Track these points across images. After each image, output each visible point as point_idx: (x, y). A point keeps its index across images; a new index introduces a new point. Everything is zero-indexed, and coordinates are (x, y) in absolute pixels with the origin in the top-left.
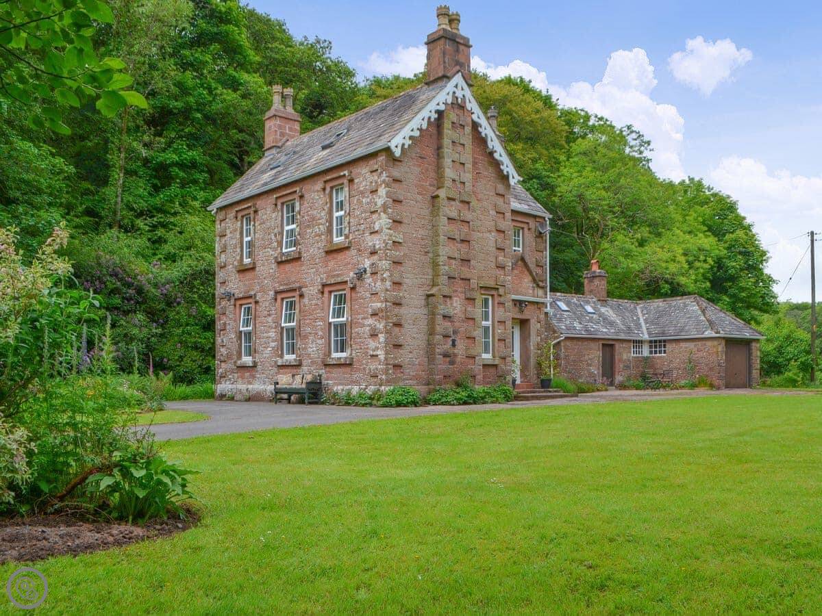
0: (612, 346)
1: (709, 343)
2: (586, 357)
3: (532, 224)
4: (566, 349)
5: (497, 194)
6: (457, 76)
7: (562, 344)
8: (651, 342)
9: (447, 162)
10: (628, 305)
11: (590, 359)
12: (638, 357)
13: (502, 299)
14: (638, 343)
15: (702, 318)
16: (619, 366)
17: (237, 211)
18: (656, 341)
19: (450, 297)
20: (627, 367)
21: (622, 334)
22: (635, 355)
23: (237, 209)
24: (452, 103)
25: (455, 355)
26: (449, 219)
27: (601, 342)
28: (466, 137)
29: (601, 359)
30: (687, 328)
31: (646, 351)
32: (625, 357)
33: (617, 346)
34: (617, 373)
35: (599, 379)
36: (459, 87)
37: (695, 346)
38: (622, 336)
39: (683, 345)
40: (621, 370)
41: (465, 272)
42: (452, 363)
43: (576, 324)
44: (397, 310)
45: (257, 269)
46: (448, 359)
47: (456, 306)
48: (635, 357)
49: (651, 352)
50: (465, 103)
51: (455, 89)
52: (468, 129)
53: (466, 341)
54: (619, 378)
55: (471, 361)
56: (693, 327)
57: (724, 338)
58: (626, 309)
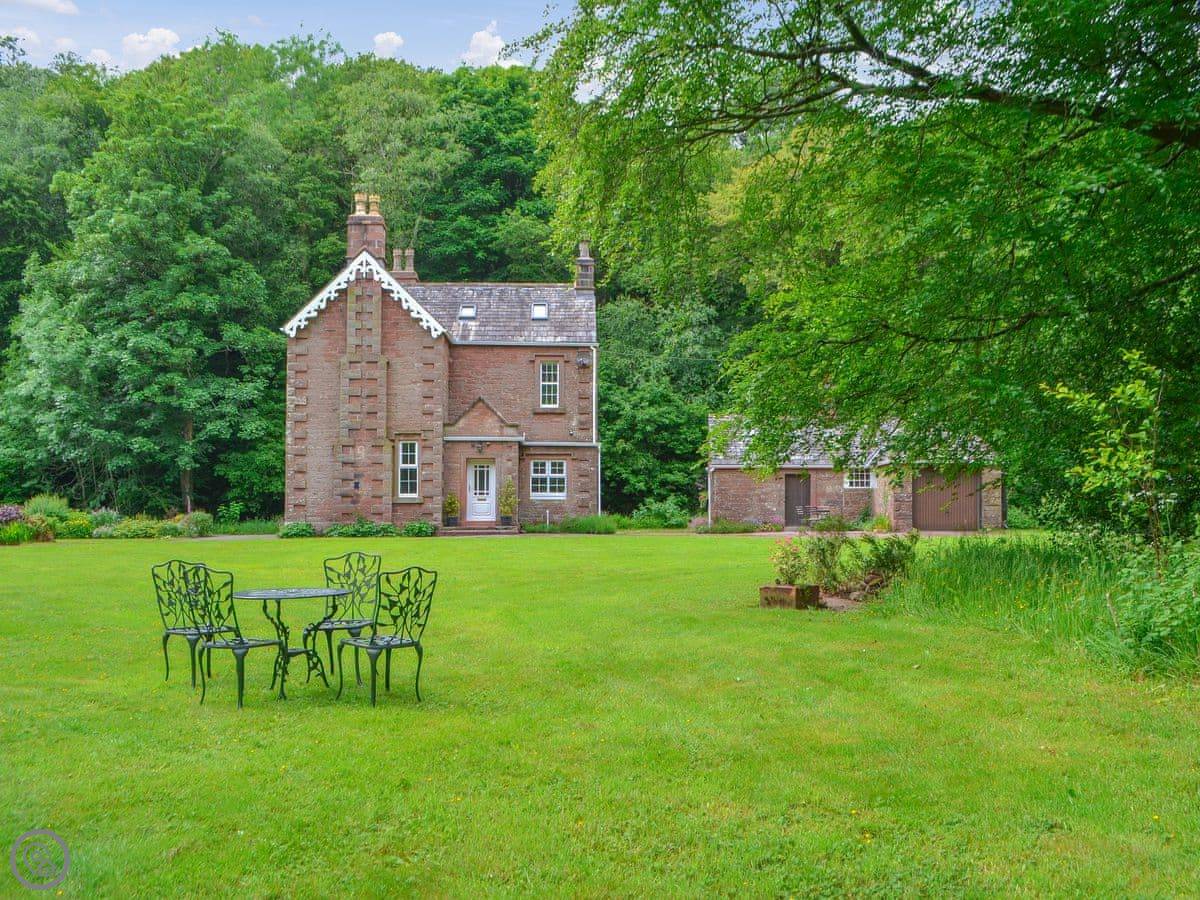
0: (807, 476)
2: (757, 492)
3: (571, 355)
4: (722, 482)
6: (361, 255)
7: (715, 477)
11: (765, 494)
12: (856, 490)
13: (427, 443)
14: (861, 472)
16: (817, 501)
19: (353, 446)
20: (835, 502)
21: (822, 462)
22: (854, 487)
24: (357, 279)
25: (358, 495)
26: (351, 379)
27: (786, 474)
28: (374, 305)
29: (783, 493)
31: (873, 482)
32: (829, 489)
33: (814, 476)
35: (780, 517)
36: (364, 264)
38: (821, 464)
40: (823, 506)
41: (369, 423)
42: (354, 502)
46: (349, 499)
47: (361, 453)
48: (851, 490)
51: (360, 267)
52: (377, 298)
53: (372, 483)
55: (377, 500)
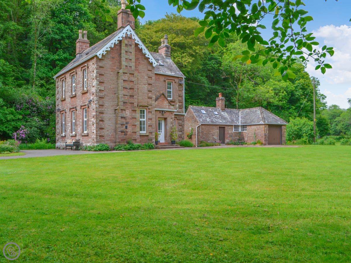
0: (224, 127)
1: (261, 126)
2: (212, 132)
3: (177, 80)
4: (202, 129)
5: (148, 70)
6: (128, 27)
7: (200, 127)
8: (242, 126)
9: (123, 59)
10: (235, 111)
11: (214, 133)
12: (236, 132)
13: (150, 110)
14: (237, 127)
15: (260, 116)
16: (227, 136)
17: (61, 79)
18: (243, 126)
19: (125, 110)
20: (231, 136)
21: (228, 123)
22: (235, 131)
23: (61, 78)
24: (126, 37)
25: (127, 132)
26: (124, 80)
27: (218, 126)
28: (132, 49)
29: (218, 133)
30: (254, 120)
31: (240, 130)
32: (230, 132)
33: (226, 128)
34: (226, 139)
35: (218, 141)
36: (129, 31)
37: (257, 127)
38: (228, 124)
39: (253, 127)
40: (228, 137)
41: (131, 100)
42: (126, 135)
43: (208, 119)
44: (101, 115)
45: (66, 100)
47: (128, 113)
48: (235, 132)
49: (242, 130)
50: (132, 36)
51: (127, 32)
52: (133, 46)
53: (132, 126)
54: (227, 141)
55: (134, 134)
56: (256, 120)
57: (267, 124)
58: (234, 113)
